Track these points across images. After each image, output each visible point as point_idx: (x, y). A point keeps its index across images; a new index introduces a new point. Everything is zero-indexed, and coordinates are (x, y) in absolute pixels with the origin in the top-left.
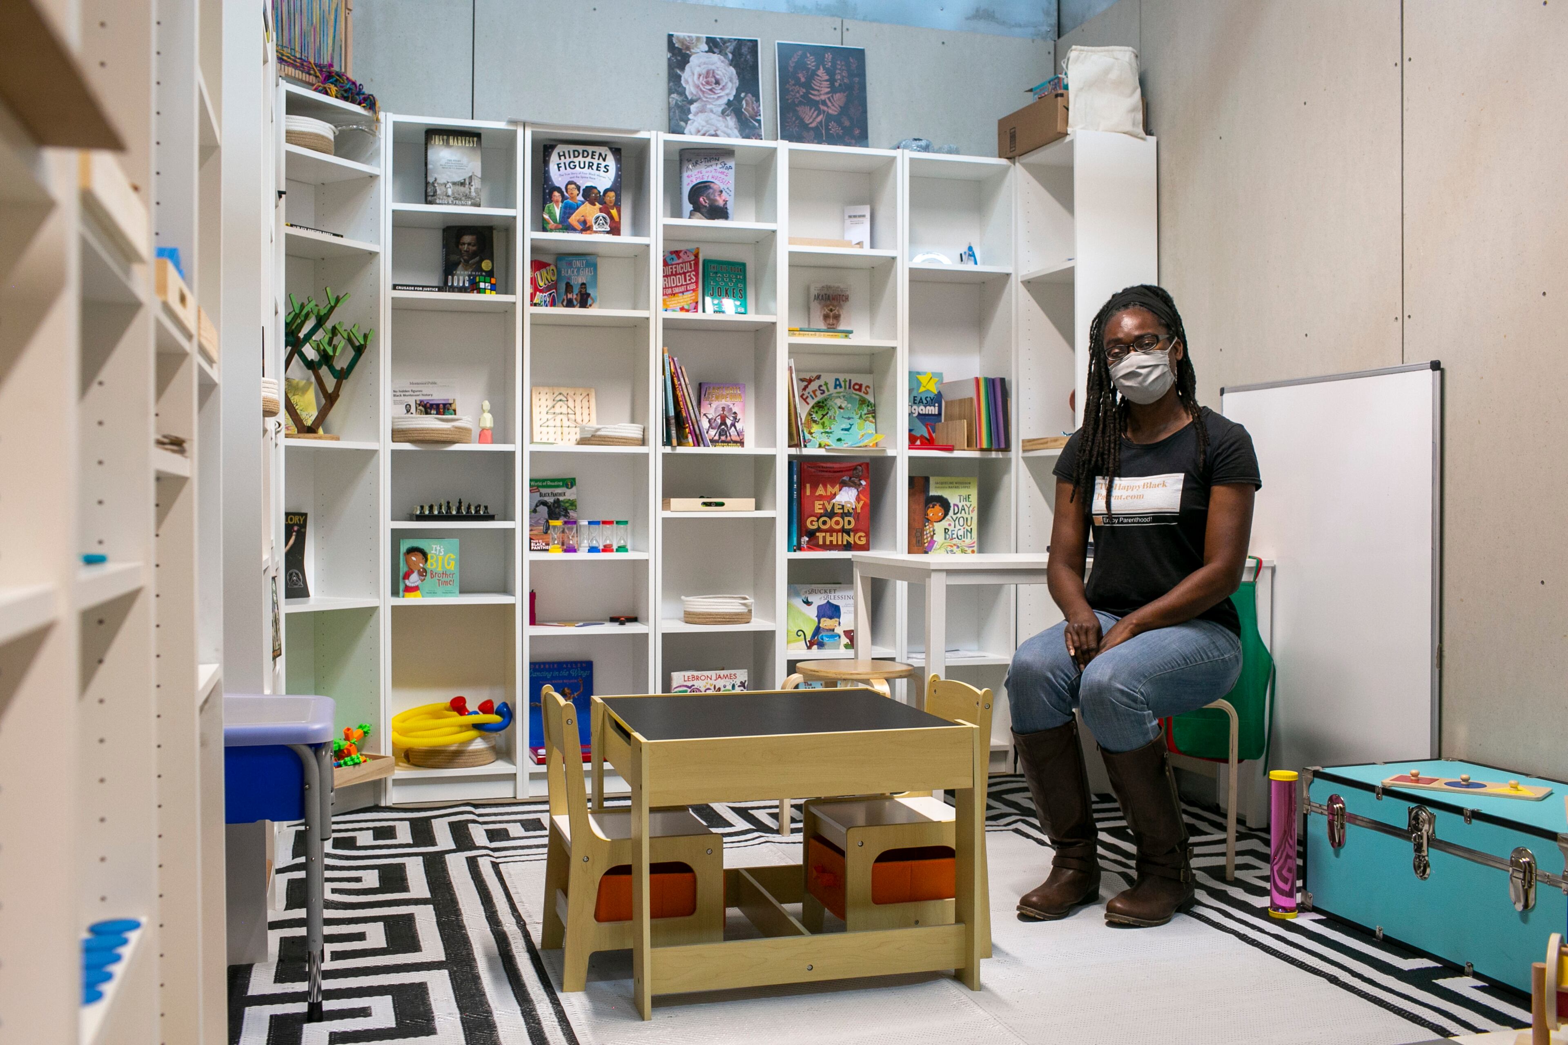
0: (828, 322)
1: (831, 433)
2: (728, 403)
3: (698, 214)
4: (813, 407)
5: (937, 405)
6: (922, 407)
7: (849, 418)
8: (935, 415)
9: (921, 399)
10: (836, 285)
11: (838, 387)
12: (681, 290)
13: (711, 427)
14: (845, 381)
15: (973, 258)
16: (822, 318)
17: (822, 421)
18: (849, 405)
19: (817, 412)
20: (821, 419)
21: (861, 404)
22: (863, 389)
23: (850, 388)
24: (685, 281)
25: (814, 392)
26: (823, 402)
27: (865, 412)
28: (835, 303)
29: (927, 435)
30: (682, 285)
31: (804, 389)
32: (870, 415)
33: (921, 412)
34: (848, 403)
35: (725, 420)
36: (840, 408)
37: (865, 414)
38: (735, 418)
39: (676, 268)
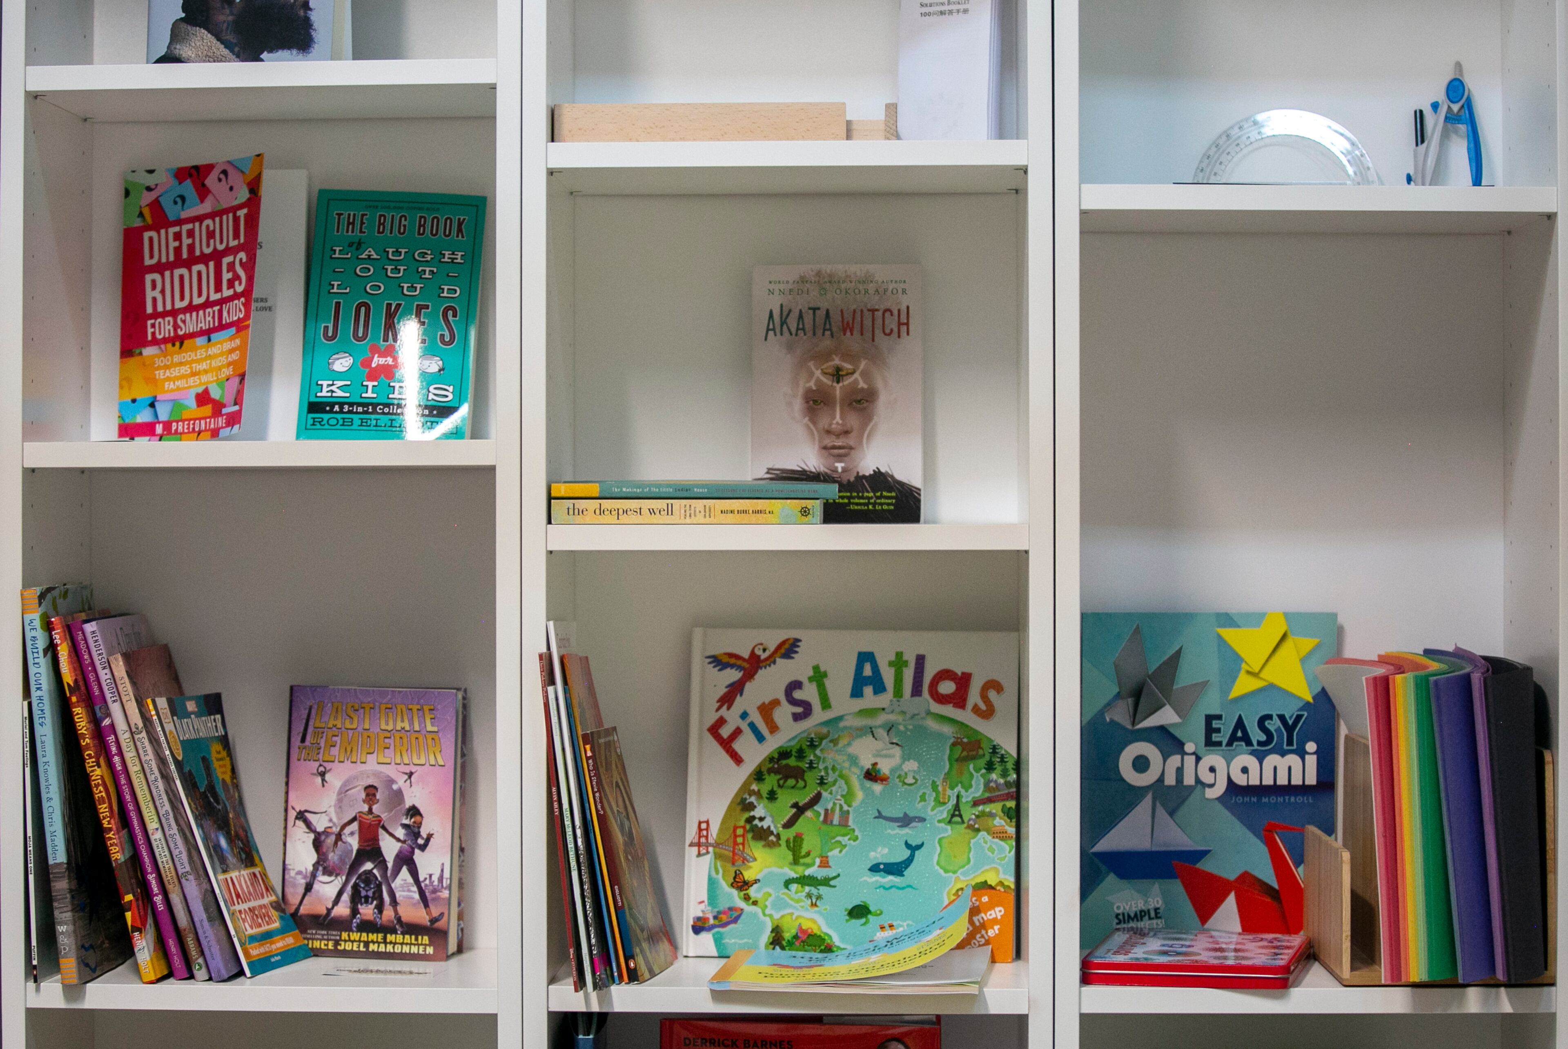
0: (824, 422)
1: (826, 882)
2: (390, 771)
3: (203, 38)
4: (758, 776)
5: (1311, 747)
6: (1247, 760)
7: (906, 821)
8: (1303, 789)
9: (1240, 724)
10: (857, 270)
11: (868, 690)
12: (203, 326)
13: (323, 865)
14: (899, 663)
15: (1463, 128)
16: (798, 404)
17: (791, 833)
18: (911, 766)
19: (772, 796)
20: (789, 825)
21: (962, 760)
22: (974, 697)
23: (917, 691)
24: (218, 289)
25: (766, 710)
26: (801, 754)
27: (977, 790)
28: (852, 342)
29: (1267, 874)
30: (208, 304)
31: (727, 700)
32: (995, 808)
33: (1241, 780)
34: (905, 758)
35: (376, 839)
36: (872, 775)
37: (976, 803)
38: (413, 832)
39: (191, 234)
